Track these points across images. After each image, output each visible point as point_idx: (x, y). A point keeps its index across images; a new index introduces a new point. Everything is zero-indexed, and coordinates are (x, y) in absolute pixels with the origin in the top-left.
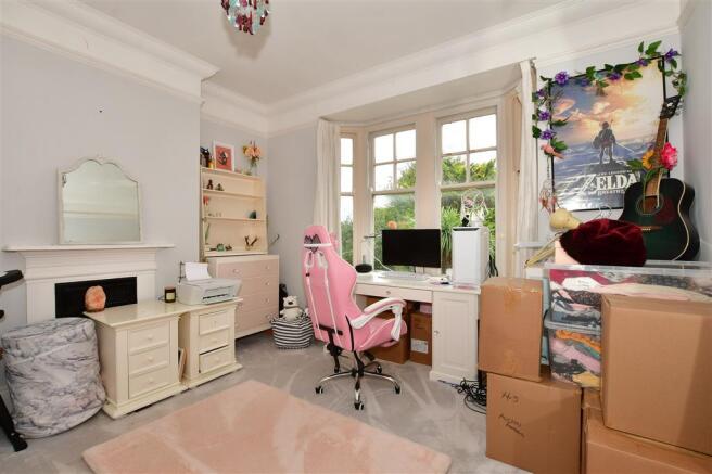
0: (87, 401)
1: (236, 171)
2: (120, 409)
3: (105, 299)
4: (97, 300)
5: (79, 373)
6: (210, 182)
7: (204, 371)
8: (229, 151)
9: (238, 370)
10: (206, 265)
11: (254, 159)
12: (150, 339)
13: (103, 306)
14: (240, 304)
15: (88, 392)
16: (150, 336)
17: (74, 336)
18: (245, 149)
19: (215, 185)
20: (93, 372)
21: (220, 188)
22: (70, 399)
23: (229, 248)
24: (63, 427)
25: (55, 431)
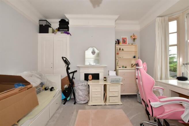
0: (85, 99)
1: (128, 44)
2: (90, 103)
3: (91, 78)
4: (90, 78)
5: (83, 93)
6: (120, 48)
7: (110, 101)
8: (126, 39)
9: (121, 104)
10: (115, 72)
11: (134, 39)
12: (97, 89)
13: (91, 79)
14: (122, 84)
15: (85, 97)
16: (97, 88)
17: (83, 85)
18: (131, 37)
19: (121, 49)
20: (86, 93)
21: (123, 50)
22: (82, 98)
23: (126, 67)
24: (80, 103)
25: (79, 103)
